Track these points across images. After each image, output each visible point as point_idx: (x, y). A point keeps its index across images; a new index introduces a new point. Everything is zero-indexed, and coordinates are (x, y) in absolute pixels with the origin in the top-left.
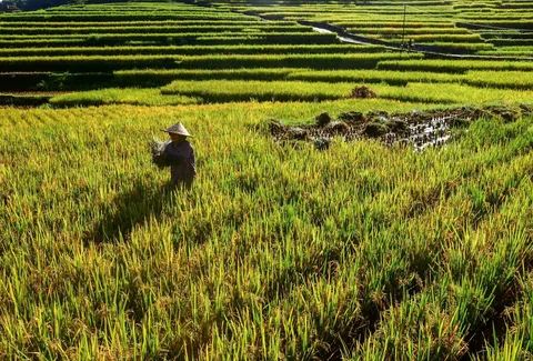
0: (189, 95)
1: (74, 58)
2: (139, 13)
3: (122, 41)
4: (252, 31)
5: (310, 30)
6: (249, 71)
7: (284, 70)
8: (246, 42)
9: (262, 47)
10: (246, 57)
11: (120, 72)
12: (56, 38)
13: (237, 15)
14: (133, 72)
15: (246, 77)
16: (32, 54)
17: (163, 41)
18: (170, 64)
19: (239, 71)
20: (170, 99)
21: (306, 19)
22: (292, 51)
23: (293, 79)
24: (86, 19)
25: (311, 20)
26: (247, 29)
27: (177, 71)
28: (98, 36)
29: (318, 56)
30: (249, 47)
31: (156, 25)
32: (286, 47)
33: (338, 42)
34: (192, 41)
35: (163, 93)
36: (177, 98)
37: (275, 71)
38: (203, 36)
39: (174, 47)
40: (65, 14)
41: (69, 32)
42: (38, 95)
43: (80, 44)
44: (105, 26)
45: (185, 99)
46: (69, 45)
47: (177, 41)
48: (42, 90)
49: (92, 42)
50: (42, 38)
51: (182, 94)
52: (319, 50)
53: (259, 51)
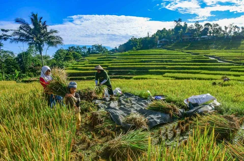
0: (171, 77)
1: (138, 66)
2: (154, 53)
3: (150, 61)
4: (189, 59)
5: (208, 58)
6: (188, 71)
7: (199, 71)
8: (188, 62)
9: (192, 64)
10: (187, 66)
11: (150, 70)
12: (132, 60)
13: (184, 53)
14: (154, 70)
15: (187, 73)
16: (126, 65)
17: (162, 61)
18: (165, 68)
19: (185, 71)
20: (166, 78)
21: (206, 54)
22: (202, 65)
23: (202, 74)
24: (139, 55)
25: (208, 55)
27: (167, 70)
28: (144, 60)
29: (210, 67)
30: (188, 63)
31: (159, 57)
32: (200, 64)
33: (217, 62)
34: (171, 61)
35: (164, 76)
36: (168, 78)
37: (196, 71)
38: (174, 60)
39: (165, 63)
40: (133, 53)
41: (135, 59)
42: (129, 76)
43: (138, 62)
44: (145, 57)
45: (170, 78)
46: (136, 62)
47: (166, 61)
48: (129, 75)
49: (142, 62)
50: (129, 61)
51: (169, 77)
52: (211, 65)
53: (192, 65)
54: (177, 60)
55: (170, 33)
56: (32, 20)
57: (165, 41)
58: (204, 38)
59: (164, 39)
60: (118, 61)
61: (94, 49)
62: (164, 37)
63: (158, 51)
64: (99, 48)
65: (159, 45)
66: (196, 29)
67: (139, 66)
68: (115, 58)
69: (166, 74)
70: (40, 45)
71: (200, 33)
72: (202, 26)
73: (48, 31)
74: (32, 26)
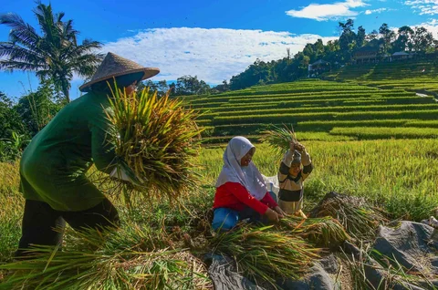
0: (349, 135)
1: (274, 115)
2: (305, 88)
3: (299, 105)
4: (378, 97)
5: (415, 95)
6: (379, 121)
7: (402, 120)
8: (375, 103)
9: (386, 106)
10: (377, 112)
11: (302, 123)
12: (261, 104)
13: (363, 87)
14: (309, 122)
15: (378, 125)
16: (250, 114)
17: (323, 104)
18: (330, 118)
19: (373, 121)
20: (337, 137)
21: (409, 88)
22: (405, 108)
23: (408, 126)
24: (274, 93)
25: (413, 88)
26: (374, 95)
27: (335, 122)
28: (285, 102)
29: (423, 111)
30: (377, 106)
31: (317, 95)
32: (402, 106)
33: (434, 102)
34: (340, 103)
35: (332, 134)
36: (342, 138)
37: (396, 121)
38: (347, 100)
39: (331, 108)
40: (262, 91)
41: (267, 101)
43: (275, 107)
44: (287, 96)
45: (346, 138)
46: (269, 108)
47: (331, 104)
49: (282, 106)
50: (254, 105)
51: (345, 135)
52: (424, 108)
53: (385, 109)
54: (354, 100)
55: (332, 48)
56: (41, 18)
57: (322, 65)
58: (399, 56)
59: (320, 62)
60: (232, 106)
61: (183, 85)
62: (320, 57)
63: (312, 84)
64: (192, 83)
65: (312, 72)
66: (381, 39)
67: (277, 115)
68: (226, 100)
69: (335, 130)
70: (63, 74)
71: (390, 47)
72: (393, 33)
73: (79, 43)
74: (41, 34)
